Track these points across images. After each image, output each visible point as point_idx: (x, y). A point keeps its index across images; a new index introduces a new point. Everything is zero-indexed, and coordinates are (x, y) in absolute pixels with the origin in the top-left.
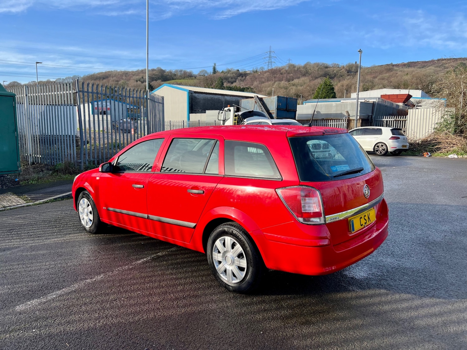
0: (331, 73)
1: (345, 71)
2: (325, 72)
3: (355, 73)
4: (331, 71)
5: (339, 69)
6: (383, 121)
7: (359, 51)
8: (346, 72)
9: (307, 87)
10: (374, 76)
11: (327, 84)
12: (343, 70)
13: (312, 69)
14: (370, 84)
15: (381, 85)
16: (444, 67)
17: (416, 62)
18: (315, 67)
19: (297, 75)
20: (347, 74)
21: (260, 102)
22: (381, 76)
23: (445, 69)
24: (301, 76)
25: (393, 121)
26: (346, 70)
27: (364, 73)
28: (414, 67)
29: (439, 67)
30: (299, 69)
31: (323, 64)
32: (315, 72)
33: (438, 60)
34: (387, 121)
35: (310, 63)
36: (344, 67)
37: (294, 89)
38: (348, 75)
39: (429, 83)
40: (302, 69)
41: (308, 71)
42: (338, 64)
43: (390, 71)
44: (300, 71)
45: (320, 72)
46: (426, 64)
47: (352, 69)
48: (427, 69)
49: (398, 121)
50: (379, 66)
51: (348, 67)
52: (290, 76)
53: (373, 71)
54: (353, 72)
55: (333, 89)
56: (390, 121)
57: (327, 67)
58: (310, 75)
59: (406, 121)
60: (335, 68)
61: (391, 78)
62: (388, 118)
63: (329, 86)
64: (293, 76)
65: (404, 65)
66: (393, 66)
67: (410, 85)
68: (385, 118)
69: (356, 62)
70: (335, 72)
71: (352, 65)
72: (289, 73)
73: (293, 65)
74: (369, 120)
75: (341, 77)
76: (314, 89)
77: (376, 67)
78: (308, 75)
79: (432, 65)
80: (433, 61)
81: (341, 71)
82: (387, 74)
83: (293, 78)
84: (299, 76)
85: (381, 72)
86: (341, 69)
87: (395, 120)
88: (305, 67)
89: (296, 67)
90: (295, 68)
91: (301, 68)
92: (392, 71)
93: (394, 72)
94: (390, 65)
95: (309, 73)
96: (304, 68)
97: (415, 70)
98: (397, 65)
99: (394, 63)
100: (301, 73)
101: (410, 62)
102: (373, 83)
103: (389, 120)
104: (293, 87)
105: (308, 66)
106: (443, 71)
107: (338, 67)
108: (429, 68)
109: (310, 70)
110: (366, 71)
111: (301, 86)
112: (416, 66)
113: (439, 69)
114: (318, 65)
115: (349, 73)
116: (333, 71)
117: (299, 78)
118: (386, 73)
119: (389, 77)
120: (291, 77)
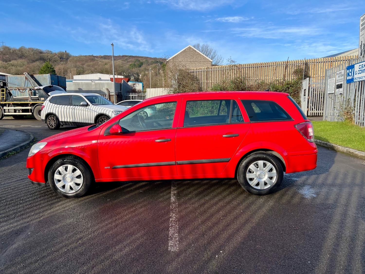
0: (46, 57)
1: (57, 57)
2: (40, 57)
3: (66, 59)
4: (46, 56)
5: (52, 55)
6: (130, 96)
7: (112, 45)
8: (59, 59)
9: (27, 68)
10: (82, 63)
11: (48, 67)
12: (56, 56)
13: (27, 53)
14: (81, 69)
15: (90, 71)
16: (128, 61)
17: (109, 56)
18: (31, 52)
19: (14, 57)
20: (60, 59)
21: (32, 79)
22: (87, 64)
23: (128, 62)
24: (17, 58)
25: (136, 97)
26: (59, 57)
27: (74, 60)
28: (108, 59)
29: (125, 61)
30: (15, 51)
31: (37, 49)
32: (30, 55)
33: (123, 56)
34: (132, 96)
35: (25, 47)
36: (56, 54)
37: (14, 69)
38: (61, 61)
39: (122, 71)
40: (18, 52)
41: (23, 54)
42: (50, 51)
43: (93, 61)
44: (16, 54)
45: (35, 56)
46: (116, 58)
47: (63, 56)
48: (117, 61)
49: (140, 96)
50: (84, 56)
51: (60, 54)
52: (6, 57)
53: (81, 59)
54: (64, 59)
55: (54, 71)
56: (135, 97)
57: (41, 53)
58: (27, 58)
59: (146, 97)
60: (49, 54)
61: (95, 65)
62: (133, 94)
63: (50, 68)
64: (10, 57)
65: (101, 57)
66: (94, 57)
67: (110, 72)
68: (131, 94)
69: (66, 51)
70: (49, 57)
71: (63, 53)
72: (5, 55)
73: (8, 48)
74: (119, 95)
75: (56, 62)
76: (34, 70)
77: (81, 56)
78: (24, 58)
79: (119, 59)
80: (119, 56)
81: (55, 57)
82: (92, 63)
83: (9, 59)
84: (15, 57)
85: (87, 61)
86: (54, 56)
87: (138, 96)
88: (20, 50)
89: (12, 50)
90: (10, 51)
91: (16, 51)
92: (94, 61)
93: (96, 61)
94: (92, 56)
95: (25, 56)
96: (20, 52)
97: (110, 61)
98: (97, 57)
99: (95, 55)
100: (17, 56)
101: (105, 56)
102: (83, 68)
103: (134, 95)
104: (12, 67)
105: (23, 50)
106: (127, 64)
107: (52, 54)
108: (118, 61)
109: (26, 53)
110: (75, 59)
111: (21, 67)
112: (110, 59)
113: (125, 62)
114: (33, 50)
115: (61, 60)
116: (48, 57)
117: (16, 59)
118: (90, 62)
119: (93, 65)
120: (8, 58)
